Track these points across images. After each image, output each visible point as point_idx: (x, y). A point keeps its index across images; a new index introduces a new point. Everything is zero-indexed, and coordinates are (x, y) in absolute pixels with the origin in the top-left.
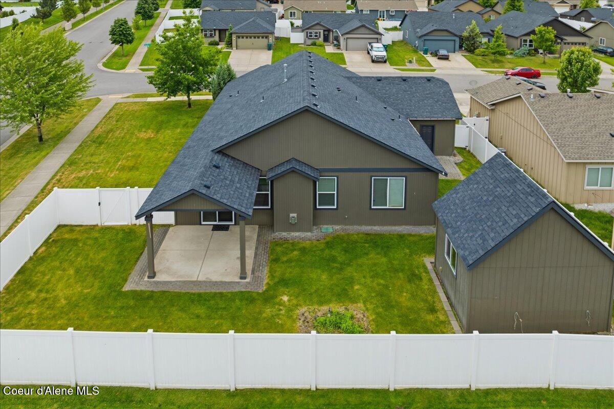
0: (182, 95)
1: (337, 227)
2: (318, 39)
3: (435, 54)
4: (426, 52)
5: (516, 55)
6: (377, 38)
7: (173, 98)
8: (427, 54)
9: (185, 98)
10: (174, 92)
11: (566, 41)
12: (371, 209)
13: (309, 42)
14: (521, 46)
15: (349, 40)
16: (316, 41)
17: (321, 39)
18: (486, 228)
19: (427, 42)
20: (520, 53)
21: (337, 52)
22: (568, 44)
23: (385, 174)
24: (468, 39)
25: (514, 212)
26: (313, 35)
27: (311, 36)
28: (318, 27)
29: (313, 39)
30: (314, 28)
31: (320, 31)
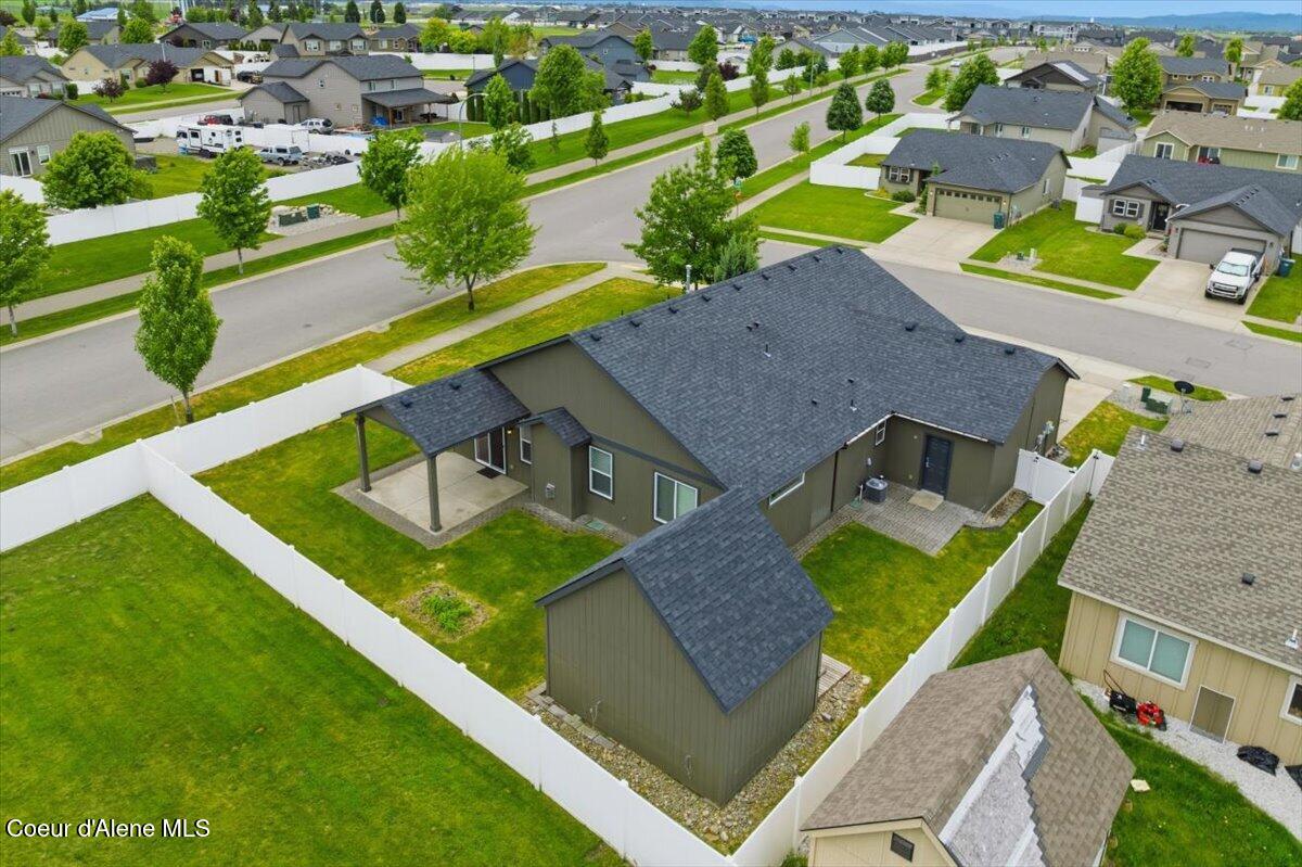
1: (611, 528)
2: (1135, 219)
12: (653, 519)
13: (1113, 223)
15: (1184, 234)
16: (1130, 223)
17: (1144, 221)
26: (1126, 208)
27: (1121, 211)
28: (1139, 192)
29: (1125, 218)
30: (1132, 194)
31: (1143, 201)
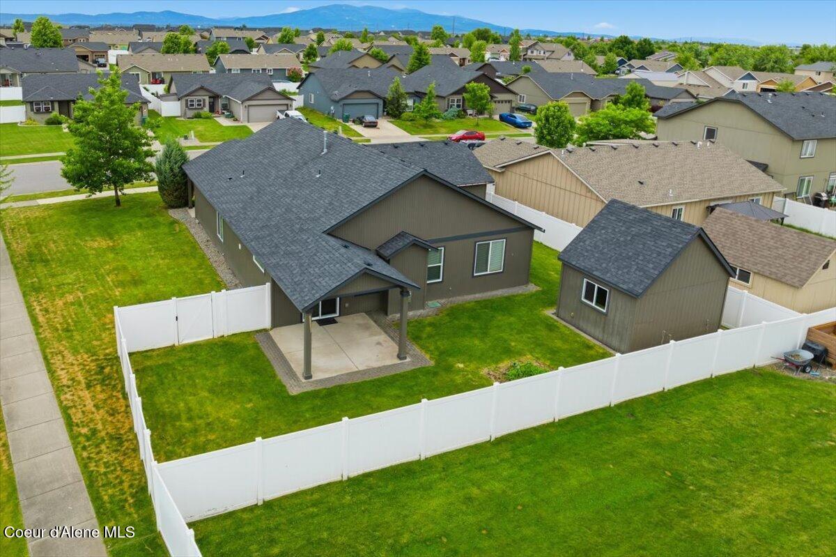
0: (109, 189)
1: (443, 301)
2: (202, 109)
3: (360, 121)
4: (346, 119)
5: (445, 119)
6: (287, 105)
7: (98, 195)
8: (348, 122)
9: (112, 193)
10: (96, 187)
11: (496, 99)
12: (473, 276)
13: (191, 113)
14: (448, 108)
15: (251, 108)
16: (201, 112)
17: (207, 109)
18: (640, 262)
19: (347, 108)
20: (450, 115)
21: (236, 125)
22: (499, 102)
23: (486, 238)
24: (391, 102)
25: (664, 244)
26: (195, 103)
27: (193, 105)
28: (202, 92)
29: (196, 109)
30: (197, 94)
31: (204, 97)
